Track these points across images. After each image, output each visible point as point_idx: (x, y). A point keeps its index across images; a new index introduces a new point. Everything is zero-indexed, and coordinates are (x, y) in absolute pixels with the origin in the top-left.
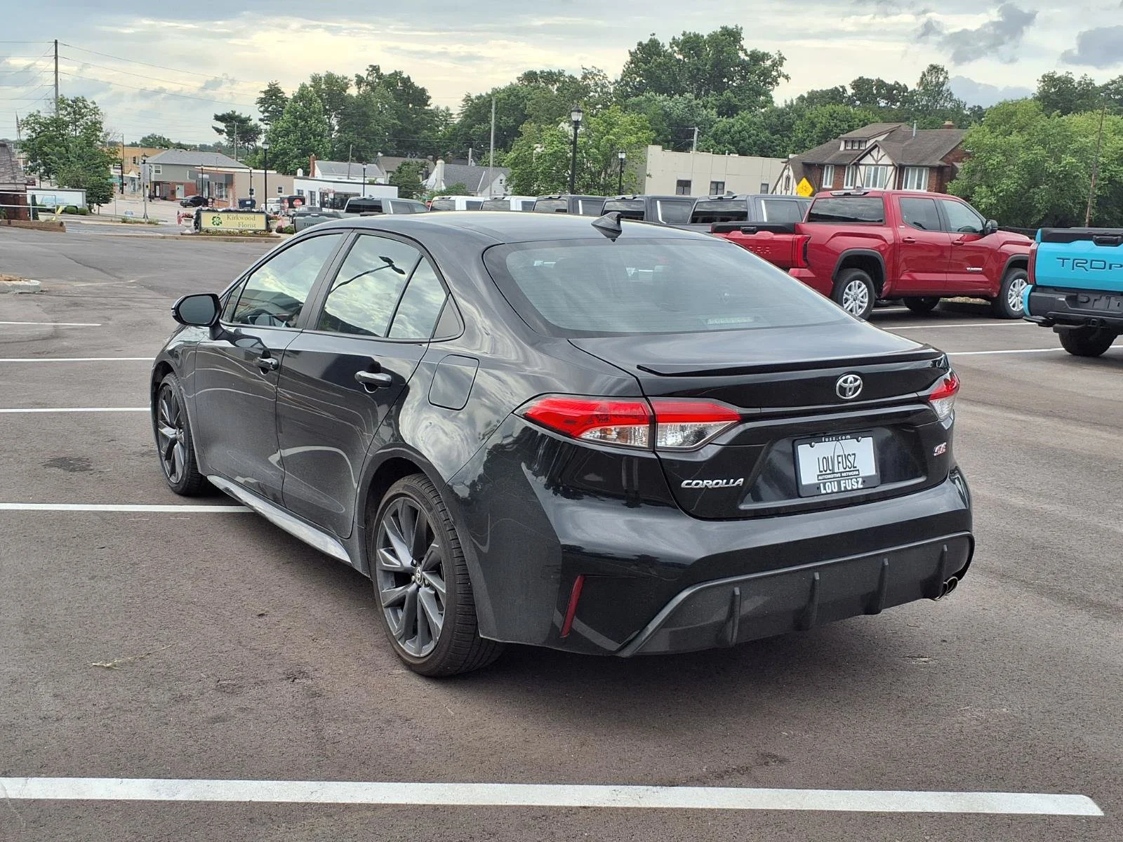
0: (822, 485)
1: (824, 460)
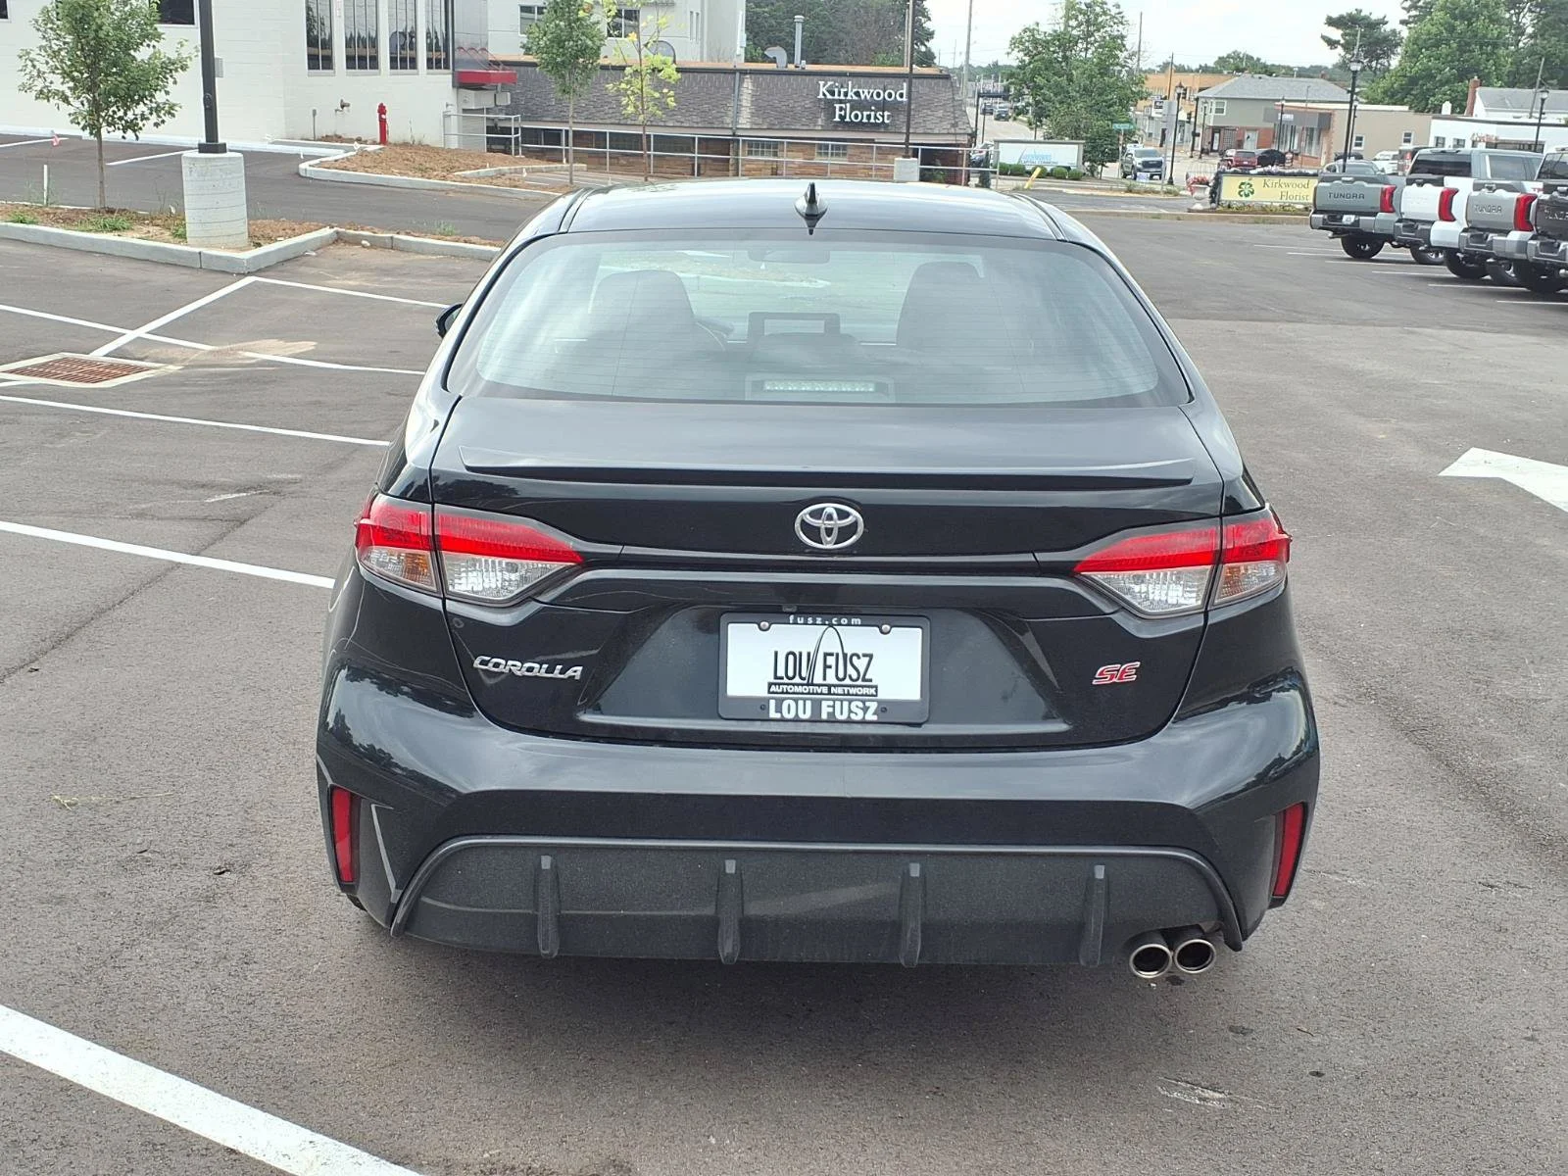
0: (772, 703)
1: (791, 657)
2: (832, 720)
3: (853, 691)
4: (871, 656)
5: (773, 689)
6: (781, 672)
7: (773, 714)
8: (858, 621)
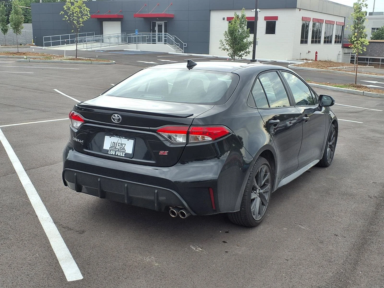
0: (109, 151)
1: (114, 143)
2: (117, 155)
3: (122, 150)
4: (125, 144)
5: (110, 148)
6: (112, 146)
7: (109, 153)
8: (124, 137)
